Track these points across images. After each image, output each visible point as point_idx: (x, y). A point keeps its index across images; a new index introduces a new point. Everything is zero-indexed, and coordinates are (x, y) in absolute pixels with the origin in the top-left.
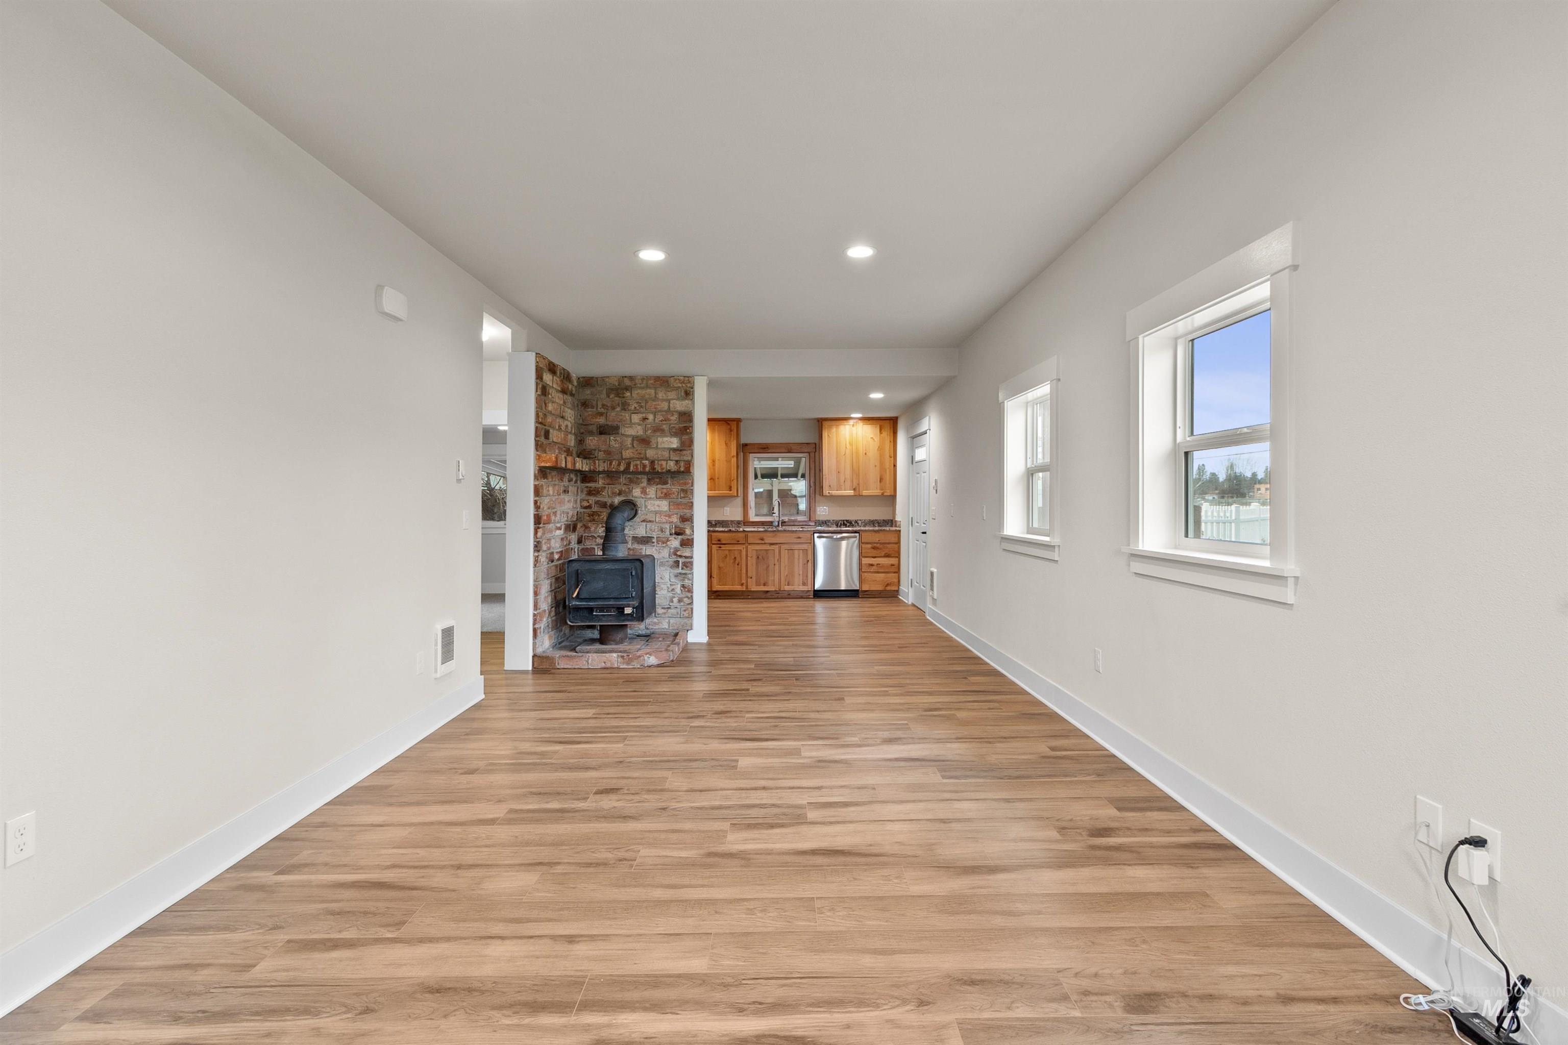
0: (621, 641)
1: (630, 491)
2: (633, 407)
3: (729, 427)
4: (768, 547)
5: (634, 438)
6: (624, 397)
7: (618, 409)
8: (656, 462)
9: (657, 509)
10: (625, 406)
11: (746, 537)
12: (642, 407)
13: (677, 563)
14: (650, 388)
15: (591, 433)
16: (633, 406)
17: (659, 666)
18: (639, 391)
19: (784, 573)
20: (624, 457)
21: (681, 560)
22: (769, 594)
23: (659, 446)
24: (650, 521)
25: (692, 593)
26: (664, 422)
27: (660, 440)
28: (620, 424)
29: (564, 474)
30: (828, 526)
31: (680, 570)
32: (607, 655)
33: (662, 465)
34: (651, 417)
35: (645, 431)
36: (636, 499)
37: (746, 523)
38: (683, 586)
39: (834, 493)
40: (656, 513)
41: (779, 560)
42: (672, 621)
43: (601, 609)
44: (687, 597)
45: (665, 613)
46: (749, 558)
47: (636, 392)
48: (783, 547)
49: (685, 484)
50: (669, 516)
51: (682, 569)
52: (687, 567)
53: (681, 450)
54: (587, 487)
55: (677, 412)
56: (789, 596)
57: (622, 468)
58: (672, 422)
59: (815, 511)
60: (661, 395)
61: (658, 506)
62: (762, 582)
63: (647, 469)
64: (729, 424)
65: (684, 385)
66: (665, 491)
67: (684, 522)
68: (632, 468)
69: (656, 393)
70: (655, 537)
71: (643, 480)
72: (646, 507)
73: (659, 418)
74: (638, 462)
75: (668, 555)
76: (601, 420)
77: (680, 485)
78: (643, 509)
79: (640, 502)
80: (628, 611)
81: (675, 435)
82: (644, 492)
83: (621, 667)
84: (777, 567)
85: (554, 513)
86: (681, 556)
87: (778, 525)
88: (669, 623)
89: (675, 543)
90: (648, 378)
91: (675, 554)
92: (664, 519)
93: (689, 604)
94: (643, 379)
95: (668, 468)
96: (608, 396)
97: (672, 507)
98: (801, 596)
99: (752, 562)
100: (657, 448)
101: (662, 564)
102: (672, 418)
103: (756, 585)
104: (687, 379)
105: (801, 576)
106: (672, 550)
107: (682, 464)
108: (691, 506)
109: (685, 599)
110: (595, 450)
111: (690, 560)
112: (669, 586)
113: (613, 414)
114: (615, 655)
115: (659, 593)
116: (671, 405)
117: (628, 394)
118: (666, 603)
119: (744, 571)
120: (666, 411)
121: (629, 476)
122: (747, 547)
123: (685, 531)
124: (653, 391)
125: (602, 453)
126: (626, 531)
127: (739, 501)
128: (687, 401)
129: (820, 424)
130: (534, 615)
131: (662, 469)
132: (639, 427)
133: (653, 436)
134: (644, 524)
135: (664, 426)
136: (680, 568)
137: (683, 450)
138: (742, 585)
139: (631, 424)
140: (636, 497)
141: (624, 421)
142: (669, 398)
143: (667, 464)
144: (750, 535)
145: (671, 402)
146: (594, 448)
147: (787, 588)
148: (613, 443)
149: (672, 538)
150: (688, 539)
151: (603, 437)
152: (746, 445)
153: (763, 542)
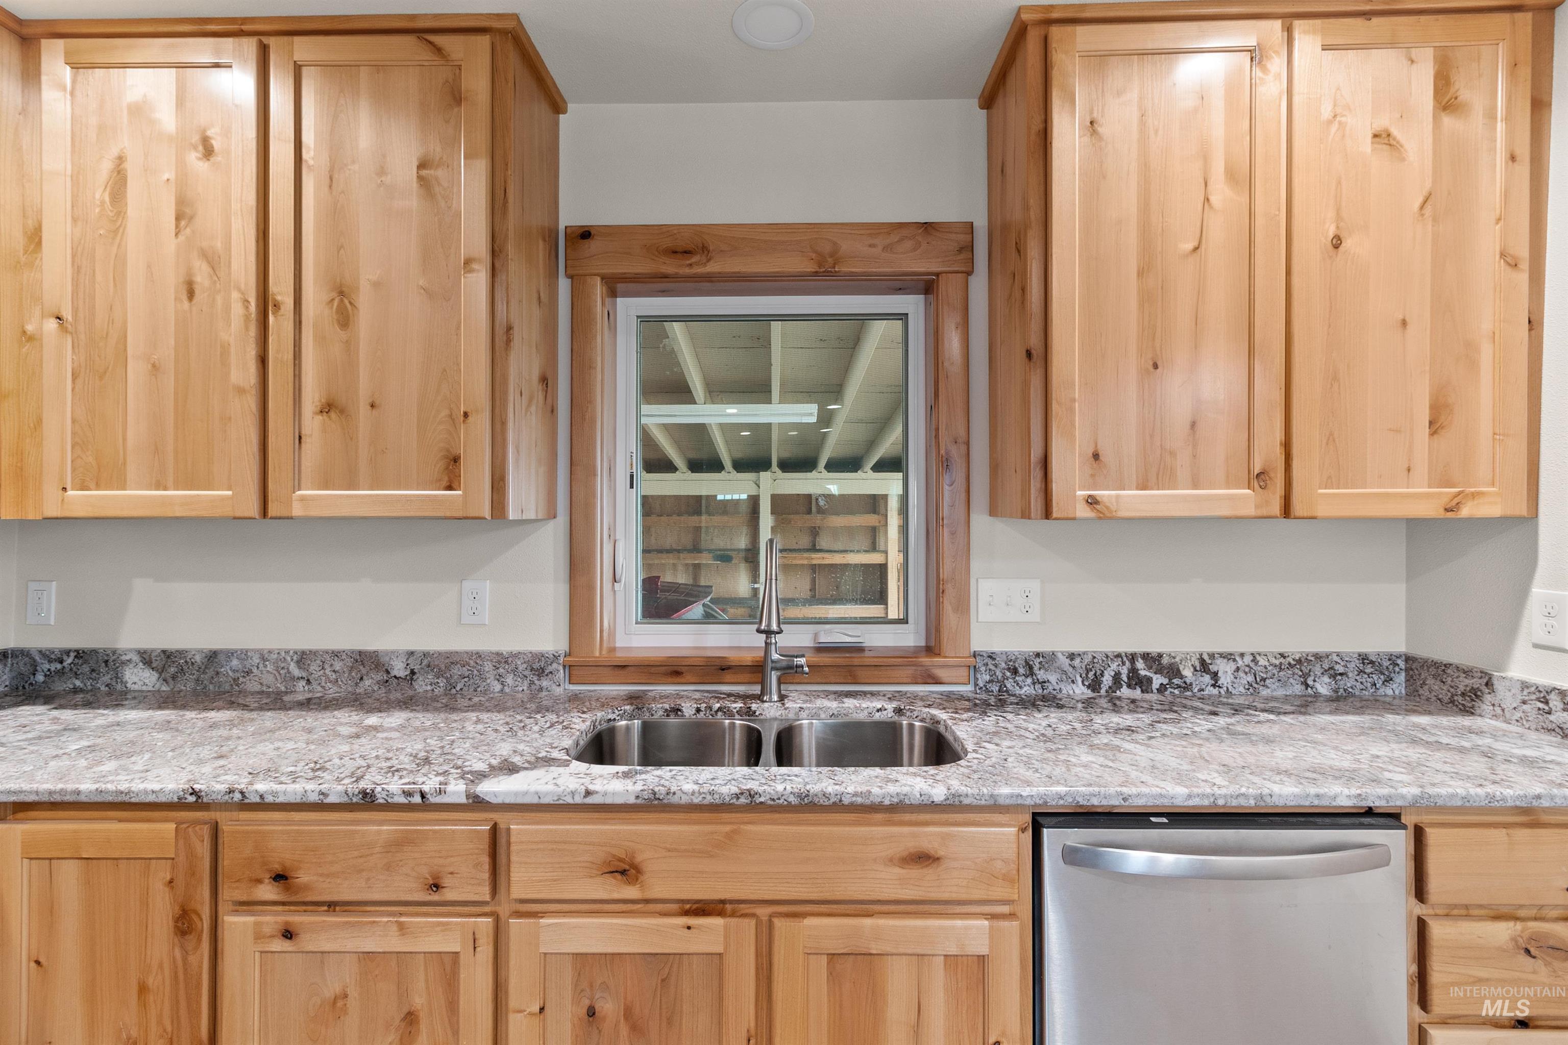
39: (1121, 497)
127: (550, 548)
152: (586, 234)
153: (632, 892)
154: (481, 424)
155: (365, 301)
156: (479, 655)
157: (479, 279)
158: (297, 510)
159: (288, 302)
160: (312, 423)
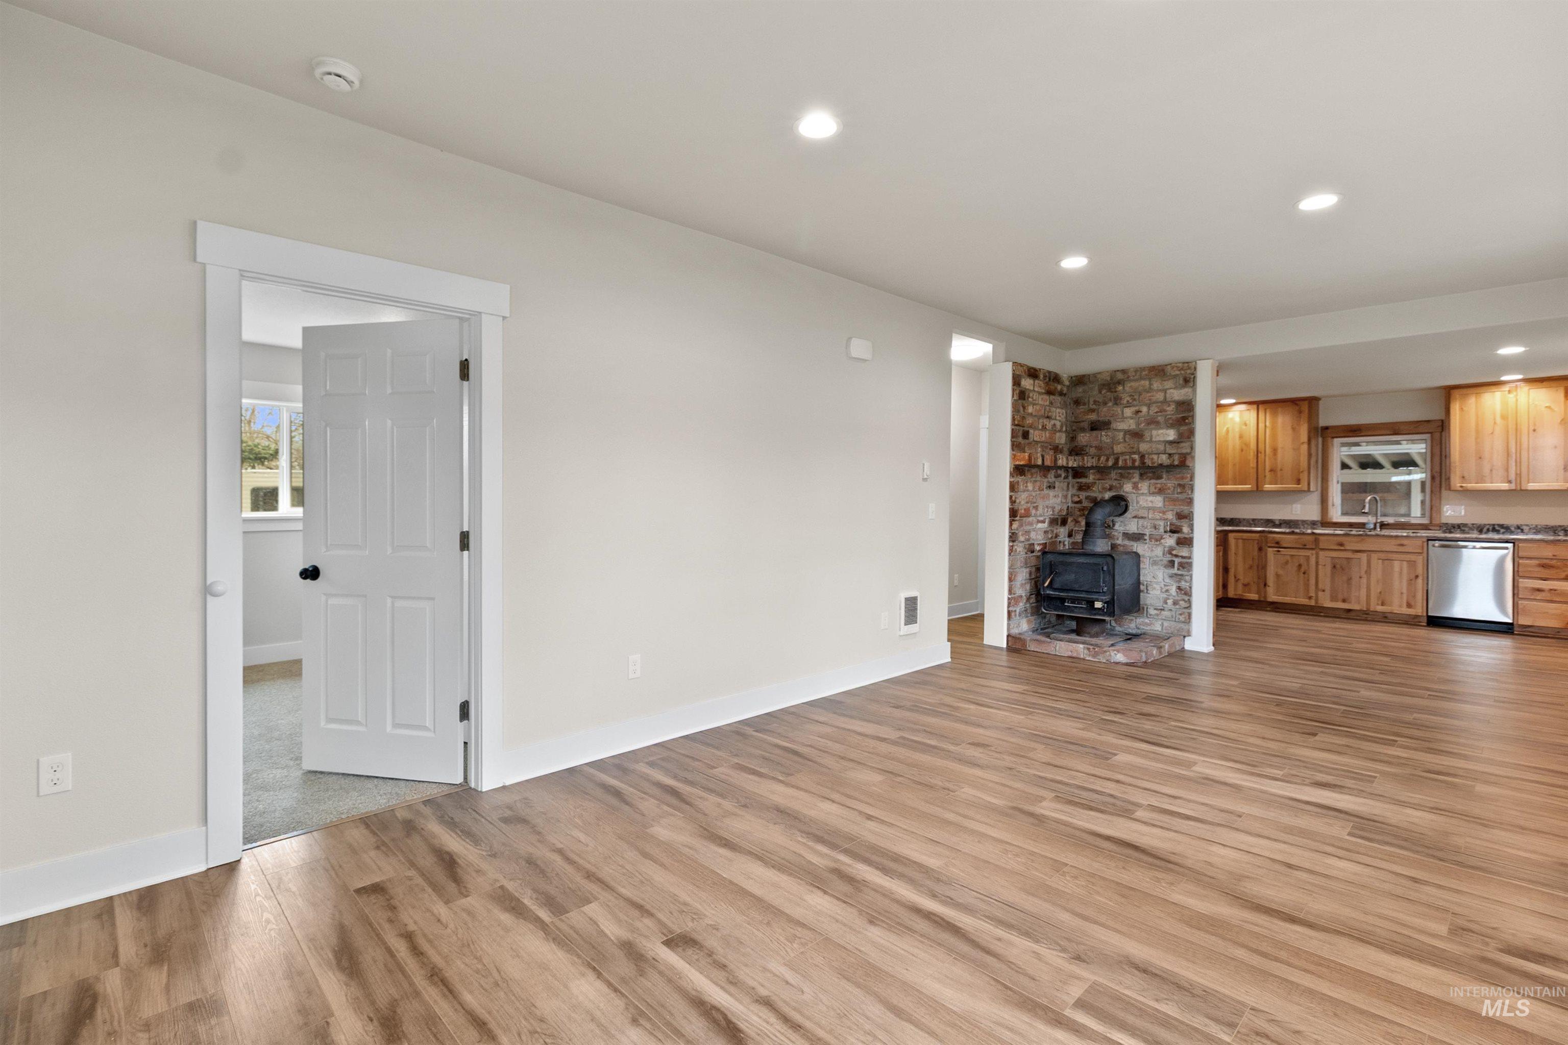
0: (1096, 635)
1: (1121, 487)
2: (1125, 402)
3: (1297, 408)
4: (1349, 555)
5: (1126, 432)
6: (1116, 392)
7: (1110, 404)
8: (1147, 456)
9: (1150, 505)
10: (1117, 401)
11: (1317, 541)
12: (1135, 400)
13: (1172, 563)
14: (1144, 379)
15: (1083, 430)
16: (1126, 399)
17: (1127, 664)
18: (1133, 384)
19: (1375, 589)
20: (1115, 452)
21: (1177, 560)
22: (1352, 614)
23: (1154, 439)
24: (1142, 518)
25: (1190, 596)
26: (1159, 414)
27: (1154, 432)
28: (1111, 419)
29: (1049, 470)
30: (1463, 532)
31: (1175, 571)
32: (1075, 645)
33: (1152, 459)
34: (1144, 409)
35: (1138, 424)
36: (1127, 495)
37: (1325, 523)
38: (1179, 588)
39: (1470, 486)
40: (1149, 509)
41: (1368, 572)
42: (1166, 624)
43: (1073, 600)
44: (1184, 600)
45: (1157, 615)
46: (1320, 567)
47: (1129, 385)
48: (1374, 557)
49: (1182, 478)
50: (1164, 513)
51: (1178, 569)
52: (1184, 568)
53: (1178, 443)
54: (1078, 483)
55: (1174, 401)
56: (1386, 619)
57: (1110, 463)
58: (1169, 413)
59: (1439, 511)
60: (1156, 385)
61: (1152, 502)
62: (1340, 597)
63: (1137, 464)
64: (1297, 404)
65: (1183, 372)
66: (1159, 486)
67: (1181, 519)
68: (1120, 463)
69: (1150, 384)
70: (1148, 534)
71: (1135, 475)
72: (1138, 502)
73: (1154, 409)
74: (1128, 457)
75: (1161, 553)
76: (1093, 417)
77: (1177, 479)
78: (1135, 505)
79: (1132, 498)
80: (1098, 605)
81: (1172, 426)
82: (1135, 487)
83: (1087, 658)
84: (1364, 581)
85: (1034, 507)
86: (1176, 556)
87: (1375, 528)
88: (1162, 625)
89: (1170, 541)
90: (1142, 369)
91: (1171, 553)
92: (1158, 515)
93: (1185, 608)
94: (1136, 371)
95: (1160, 462)
96: (1100, 392)
97: (1167, 503)
98: (1410, 622)
99: (1325, 573)
100: (1151, 441)
101: (1155, 563)
102: (1168, 409)
103: (1332, 601)
104: (1186, 365)
105: (1405, 596)
106: (1166, 549)
107: (1176, 457)
108: (1190, 502)
109: (1181, 602)
110: (1086, 446)
111: (1188, 561)
112: (1163, 586)
113: (1105, 409)
114: (1081, 646)
115: (1151, 592)
116: (1168, 396)
117: (1120, 388)
118: (1159, 604)
119: (1312, 581)
120: (1161, 402)
121: (1120, 471)
122: (1317, 554)
123: (1181, 529)
124: (1147, 383)
125: (1094, 449)
126: (1117, 527)
127: (1315, 497)
128: (1186, 390)
129: (1448, 393)
130: (1009, 599)
131: (1153, 463)
132: (1132, 421)
133: (1146, 429)
134: (1136, 520)
135: (1159, 418)
136: (1176, 568)
137: (1182, 442)
138: (1310, 598)
139: (1124, 418)
140: (1127, 493)
141: (1116, 415)
142: (1165, 388)
143: (1158, 457)
144: (1321, 538)
145: (1168, 391)
146: (1085, 444)
147: (1380, 608)
148: (1104, 438)
149: (1167, 536)
150: (1185, 538)
151: (1095, 433)
152: (1327, 428)
153: (1342, 548)
154: (1306, 474)
155: (1279, 451)
156: (1298, 521)
157: (1305, 447)
158: (1265, 489)
159: (1263, 452)
160: (1268, 474)
